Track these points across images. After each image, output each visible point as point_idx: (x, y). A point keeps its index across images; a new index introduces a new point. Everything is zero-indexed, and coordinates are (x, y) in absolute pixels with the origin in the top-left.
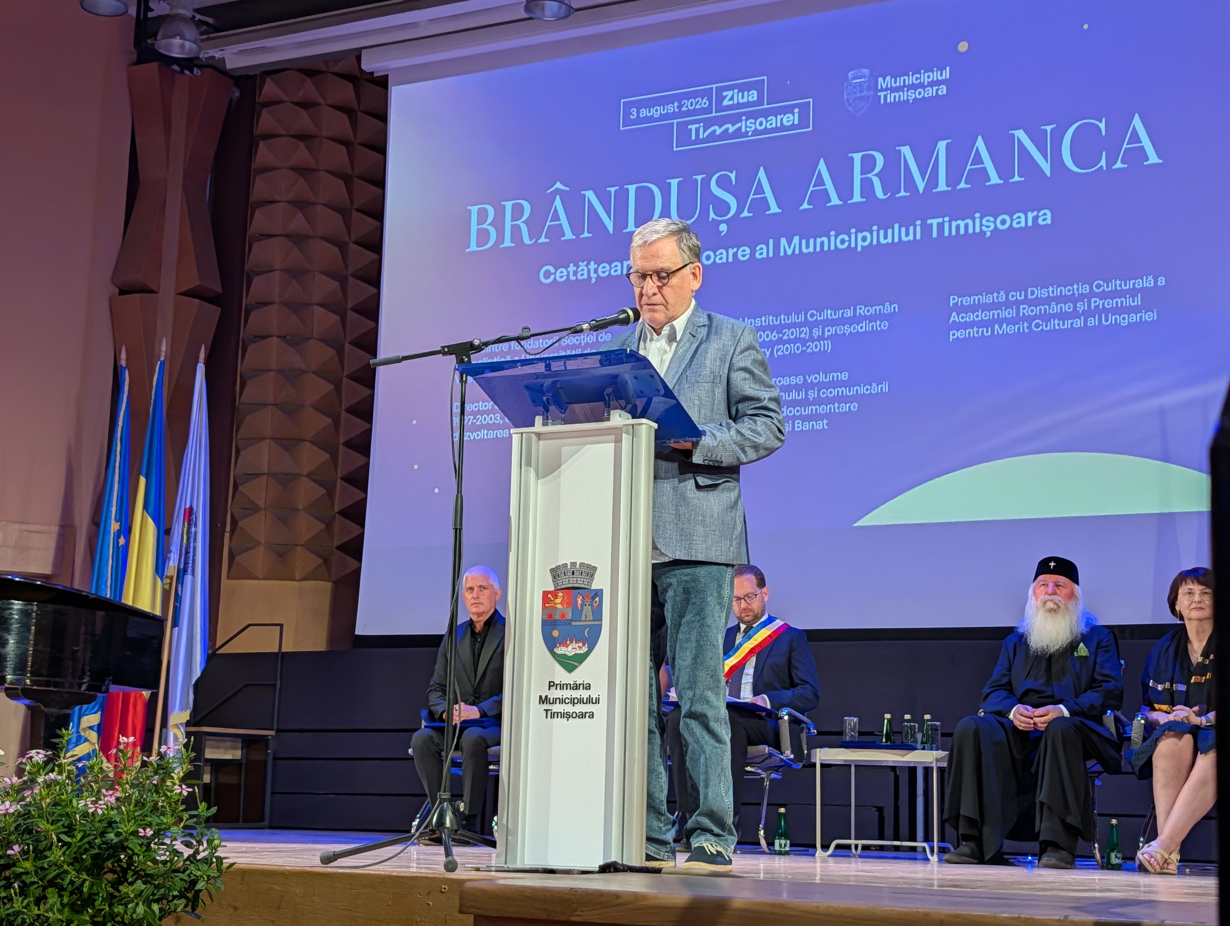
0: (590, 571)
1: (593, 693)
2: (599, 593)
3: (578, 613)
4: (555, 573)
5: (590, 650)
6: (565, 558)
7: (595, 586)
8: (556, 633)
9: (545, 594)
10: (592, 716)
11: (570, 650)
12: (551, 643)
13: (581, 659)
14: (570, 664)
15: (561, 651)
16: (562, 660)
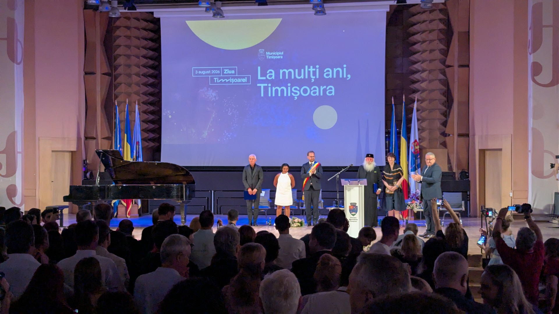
0: (356, 204)
1: (357, 219)
2: (357, 206)
3: (354, 209)
4: (351, 204)
5: (356, 213)
6: (352, 202)
7: (357, 205)
8: (351, 211)
9: (349, 206)
10: (357, 221)
11: (353, 213)
12: (351, 213)
13: (355, 214)
14: (353, 215)
15: (352, 213)
16: (352, 215)
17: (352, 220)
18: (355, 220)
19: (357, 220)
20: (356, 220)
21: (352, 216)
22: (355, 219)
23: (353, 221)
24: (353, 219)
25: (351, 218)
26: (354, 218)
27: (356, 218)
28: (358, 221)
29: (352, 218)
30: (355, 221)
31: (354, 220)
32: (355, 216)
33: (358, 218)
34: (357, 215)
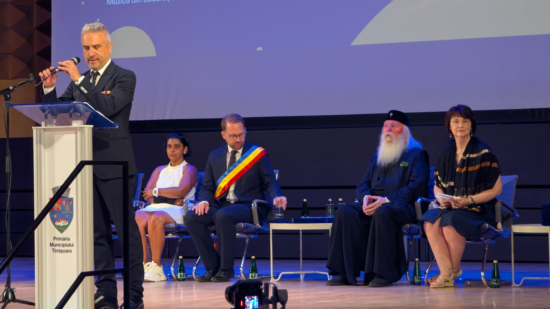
1: (70, 242)
2: (71, 199)
3: (64, 208)
4: (54, 190)
5: (70, 223)
7: (70, 196)
8: (55, 216)
10: (71, 251)
11: (61, 224)
13: (65, 227)
14: (61, 229)
15: (57, 224)
16: (58, 228)
17: (59, 245)
18: (66, 245)
19: (73, 245)
20: (70, 245)
21: (58, 234)
22: (65, 242)
23: (61, 251)
24: (61, 242)
25: (55, 238)
26: (64, 239)
27: (69, 239)
28: (74, 249)
29: (59, 239)
30: (67, 251)
31: (64, 245)
32: (65, 234)
33: (73, 241)
34: (71, 232)
